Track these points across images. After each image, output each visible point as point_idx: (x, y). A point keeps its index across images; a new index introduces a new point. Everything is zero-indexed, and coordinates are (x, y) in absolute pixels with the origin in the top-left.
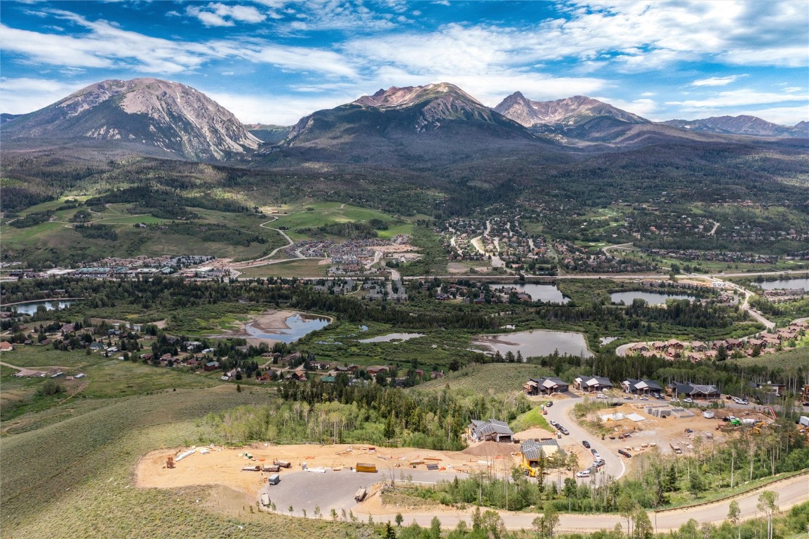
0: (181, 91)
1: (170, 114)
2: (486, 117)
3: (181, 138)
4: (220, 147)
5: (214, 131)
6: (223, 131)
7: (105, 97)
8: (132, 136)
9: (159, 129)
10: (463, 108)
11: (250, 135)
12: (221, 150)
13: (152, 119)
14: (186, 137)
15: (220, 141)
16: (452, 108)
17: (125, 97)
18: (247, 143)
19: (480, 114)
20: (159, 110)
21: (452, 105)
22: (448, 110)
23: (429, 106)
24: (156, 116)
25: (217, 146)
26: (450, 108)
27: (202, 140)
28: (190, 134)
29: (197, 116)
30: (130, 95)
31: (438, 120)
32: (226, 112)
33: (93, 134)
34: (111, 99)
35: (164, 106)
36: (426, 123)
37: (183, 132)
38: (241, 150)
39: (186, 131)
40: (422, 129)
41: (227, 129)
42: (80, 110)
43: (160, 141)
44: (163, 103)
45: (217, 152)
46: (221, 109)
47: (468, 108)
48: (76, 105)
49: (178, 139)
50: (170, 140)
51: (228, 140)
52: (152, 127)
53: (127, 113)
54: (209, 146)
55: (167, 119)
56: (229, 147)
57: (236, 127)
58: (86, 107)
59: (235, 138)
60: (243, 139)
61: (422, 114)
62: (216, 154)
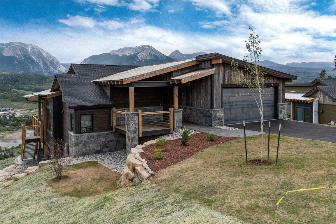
0: (31, 47)
1: (25, 56)
2: (164, 58)
3: (29, 67)
4: (48, 71)
5: (45, 64)
6: (49, 64)
8: (5, 66)
9: (19, 62)
10: (154, 55)
11: (62, 66)
12: (47, 72)
13: (16, 58)
14: (31, 66)
15: (47, 68)
16: (150, 55)
17: (5, 49)
18: (60, 69)
19: (161, 57)
20: (20, 55)
21: (150, 53)
22: (148, 55)
23: (139, 54)
24: (18, 57)
25: (46, 71)
26: (149, 55)
27: (39, 67)
28: (33, 65)
29: (38, 58)
30: (7, 49)
31: (144, 59)
32: (51, 57)
35: (22, 53)
36: (139, 60)
37: (30, 64)
38: (57, 72)
39: (32, 64)
40: (137, 63)
41: (51, 63)
43: (19, 68)
44: (22, 52)
45: (45, 72)
46: (49, 55)
47: (156, 55)
49: (28, 67)
50: (23, 67)
51: (52, 68)
52: (15, 62)
53: (4, 56)
54: (42, 70)
55: (23, 58)
56: (51, 71)
57: (56, 63)
59: (55, 67)
60: (59, 68)
61: (137, 57)
62: (45, 74)
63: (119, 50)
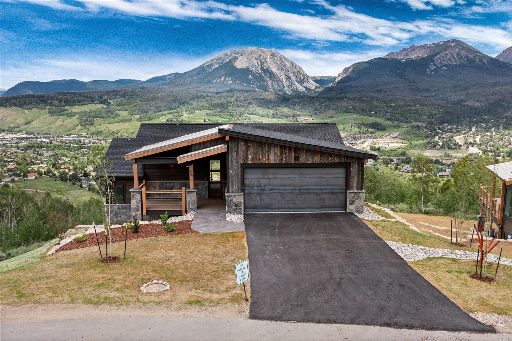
0: (270, 54)
1: (262, 68)
2: (486, 63)
3: (267, 83)
4: (291, 88)
5: (288, 78)
6: (294, 78)
7: (227, 60)
8: (238, 82)
9: (254, 77)
10: (467, 56)
11: (311, 81)
12: (291, 90)
13: (252, 71)
14: (270, 82)
15: (291, 84)
16: (457, 56)
17: (238, 59)
18: (309, 86)
19: (480, 60)
20: (256, 66)
21: (457, 54)
22: (454, 58)
23: (436, 57)
24: (254, 69)
25: (289, 88)
26: (455, 56)
27: (280, 83)
28: (272, 80)
29: (279, 69)
30: (241, 57)
31: (445, 65)
32: (297, 67)
33: (217, 81)
34: (230, 60)
35: (259, 63)
36: (435, 67)
37: (268, 79)
38: (304, 89)
39: (270, 78)
40: (431, 72)
41: (297, 77)
42: (213, 68)
43: (254, 84)
44: (259, 61)
45: (288, 91)
46: (294, 65)
47: (470, 56)
48: (212, 65)
49: (265, 83)
50: (260, 84)
51: (297, 84)
52: (250, 76)
53: (237, 68)
54: (284, 87)
55: (260, 71)
56: (296, 88)
57: (303, 76)
58: (217, 66)
59: (301, 83)
60: (307, 83)
61: (433, 61)
62: (287, 92)
63: (401, 51)
